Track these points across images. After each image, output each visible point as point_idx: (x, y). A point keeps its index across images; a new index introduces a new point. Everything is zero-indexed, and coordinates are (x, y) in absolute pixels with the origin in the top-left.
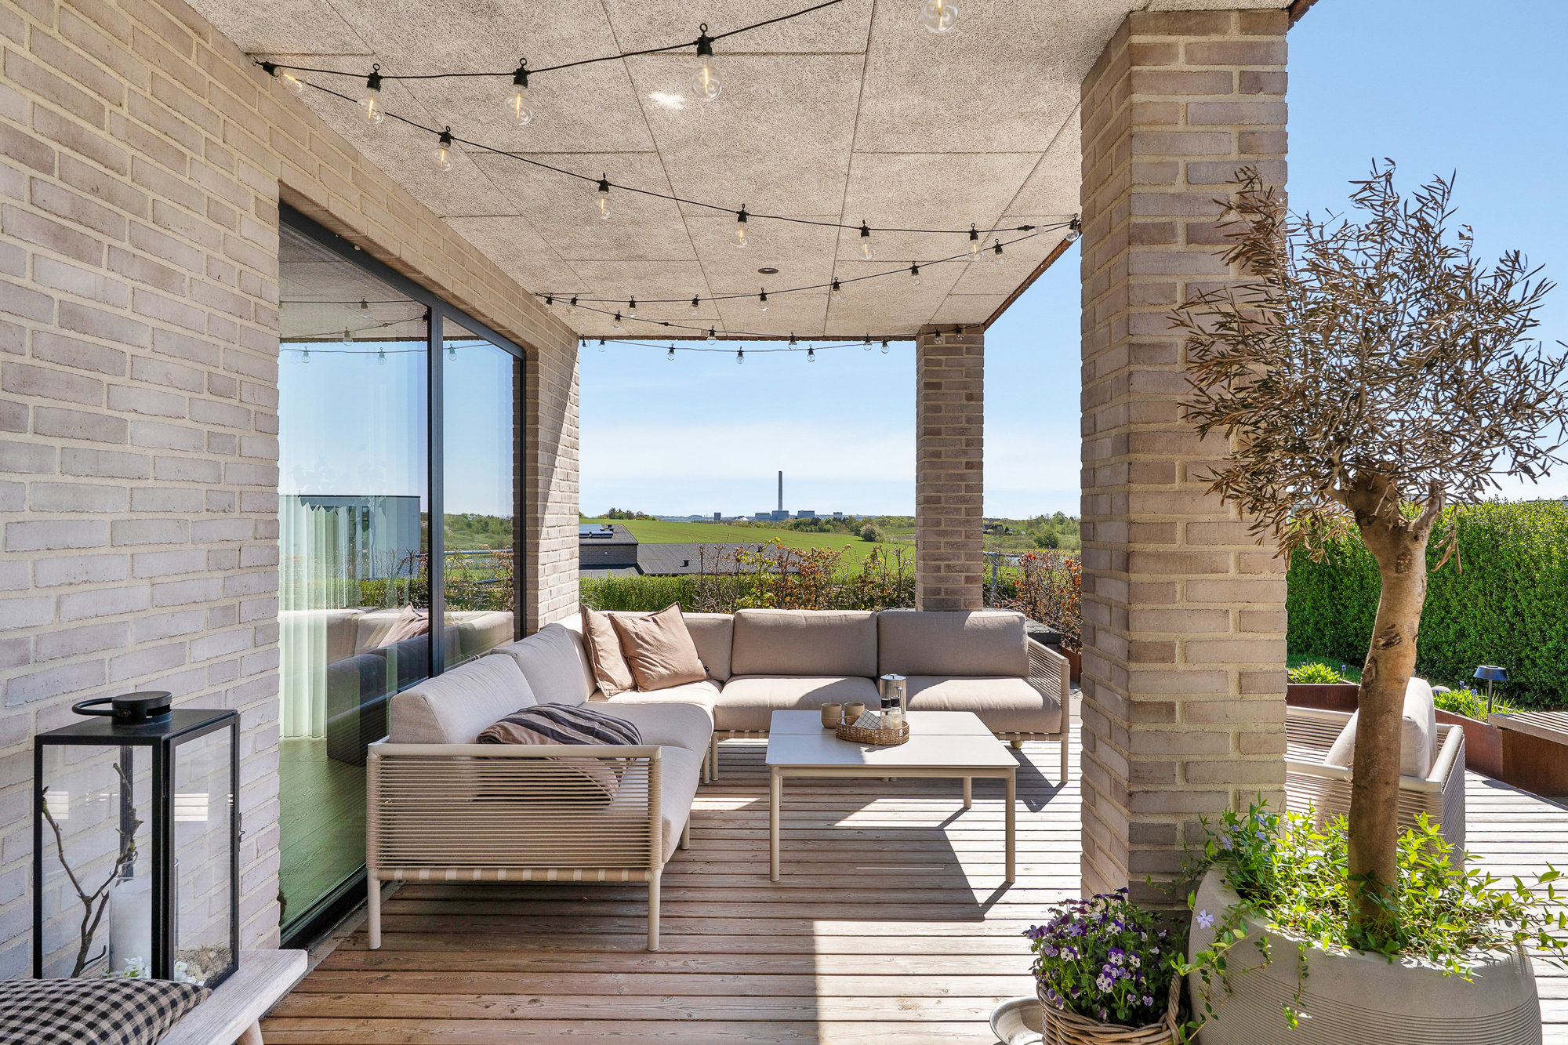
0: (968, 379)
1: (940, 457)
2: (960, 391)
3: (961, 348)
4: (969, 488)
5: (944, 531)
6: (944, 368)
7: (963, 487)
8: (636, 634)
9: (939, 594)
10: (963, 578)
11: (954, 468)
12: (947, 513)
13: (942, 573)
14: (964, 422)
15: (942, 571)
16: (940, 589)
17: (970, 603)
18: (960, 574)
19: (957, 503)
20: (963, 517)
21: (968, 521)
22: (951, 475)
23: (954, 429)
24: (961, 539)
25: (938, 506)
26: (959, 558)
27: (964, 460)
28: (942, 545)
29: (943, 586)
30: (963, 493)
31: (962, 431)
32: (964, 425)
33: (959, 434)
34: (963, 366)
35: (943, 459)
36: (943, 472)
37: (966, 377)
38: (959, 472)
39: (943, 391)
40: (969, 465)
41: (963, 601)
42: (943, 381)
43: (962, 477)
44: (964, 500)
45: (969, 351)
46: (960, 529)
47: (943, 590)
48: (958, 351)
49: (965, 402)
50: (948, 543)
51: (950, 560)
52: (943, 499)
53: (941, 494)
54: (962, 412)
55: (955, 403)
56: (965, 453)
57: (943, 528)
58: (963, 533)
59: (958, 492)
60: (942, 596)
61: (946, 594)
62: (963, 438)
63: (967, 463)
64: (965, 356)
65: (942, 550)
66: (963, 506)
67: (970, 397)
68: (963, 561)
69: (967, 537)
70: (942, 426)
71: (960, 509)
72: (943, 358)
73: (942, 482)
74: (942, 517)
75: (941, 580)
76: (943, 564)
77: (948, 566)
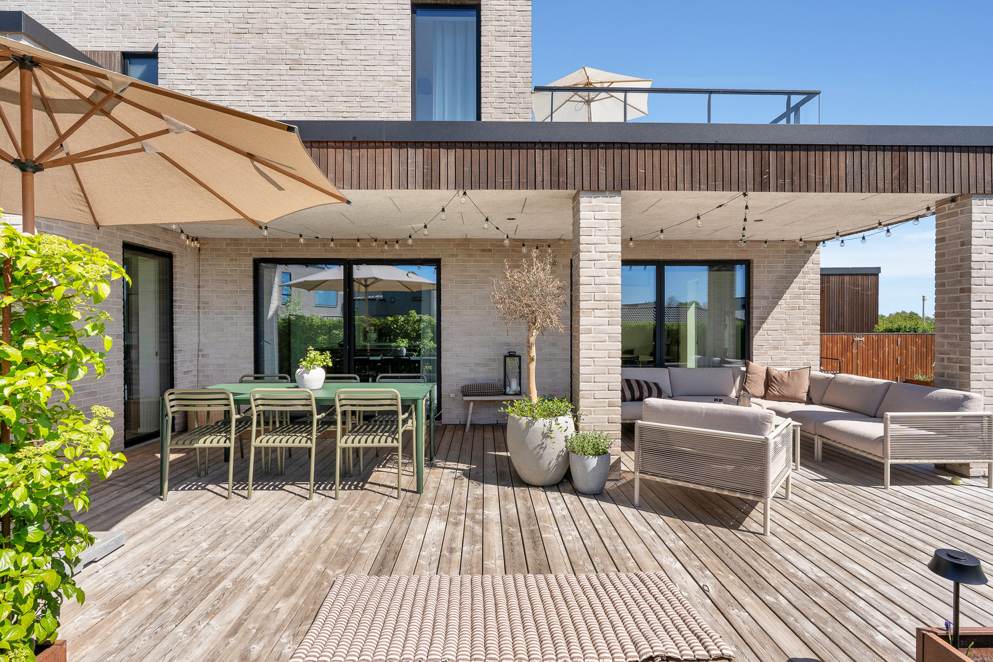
0: (962, 232)
1: (944, 286)
2: (957, 241)
3: (957, 211)
4: (962, 306)
5: (946, 335)
6: (947, 227)
7: (959, 306)
9: (943, 376)
10: (958, 367)
11: (953, 293)
12: (948, 323)
13: (946, 363)
14: (959, 261)
15: (945, 361)
16: (944, 373)
17: (962, 385)
18: (956, 364)
19: (954, 316)
20: (958, 325)
21: (961, 329)
22: (950, 298)
23: (953, 267)
24: (957, 341)
25: (943, 318)
26: (955, 353)
27: (959, 287)
28: (945, 344)
29: (946, 372)
30: (958, 310)
31: (958, 268)
32: (959, 263)
33: (956, 270)
34: (958, 223)
35: (947, 287)
36: (947, 296)
37: (961, 230)
38: (956, 295)
39: (947, 242)
40: (962, 290)
41: (958, 383)
42: (946, 236)
43: (957, 299)
45: (962, 213)
46: (957, 334)
47: (946, 374)
48: (954, 214)
49: (960, 247)
50: (948, 343)
51: (949, 355)
52: (946, 314)
53: (945, 311)
54: (958, 254)
55: (953, 249)
56: (959, 282)
57: (945, 333)
58: (958, 337)
59: (955, 309)
60: (946, 378)
61: (948, 377)
62: (959, 272)
63: (961, 289)
64: (960, 216)
65: (946, 348)
66: (958, 319)
67: (963, 244)
68: (958, 356)
69: (961, 339)
70: (945, 266)
71: (956, 320)
72: (946, 220)
73: (946, 303)
74: (946, 326)
75: (944, 367)
76: (946, 356)
77: (948, 358)
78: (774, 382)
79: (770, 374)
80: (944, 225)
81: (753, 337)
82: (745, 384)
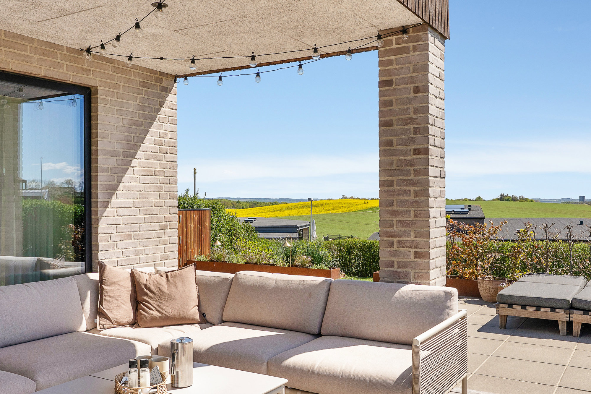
0: (416, 74)
1: (392, 146)
2: (408, 86)
3: (408, 47)
4: (417, 172)
5: (396, 211)
6: (395, 66)
7: (412, 172)
8: (146, 286)
9: (392, 266)
10: (412, 254)
11: (404, 155)
12: (399, 195)
13: (395, 248)
14: (412, 113)
15: (395, 246)
16: (393, 262)
17: (418, 276)
18: (410, 249)
19: (407, 186)
20: (412, 198)
21: (416, 202)
22: (401, 161)
23: (404, 120)
24: (410, 218)
25: (391, 188)
26: (409, 235)
27: (412, 147)
28: (395, 223)
29: (396, 260)
30: (412, 177)
31: (410, 121)
32: (412, 115)
33: (408, 124)
34: (410, 63)
35: (395, 147)
36: (395, 159)
37: (414, 72)
38: (409, 158)
39: (394, 87)
40: (417, 152)
41: (412, 274)
42: (394, 78)
43: (411, 163)
44: (412, 183)
45: (415, 49)
46: (410, 209)
47: (395, 263)
48: (405, 50)
49: (412, 95)
50: (399, 221)
51: (400, 236)
52: (395, 182)
53: (394, 179)
54: (410, 103)
55: (403, 97)
56: (413, 140)
57: (395, 208)
58: (412, 213)
59: (407, 175)
60: (395, 269)
61: (399, 267)
62: (412, 127)
63: (415, 150)
64: (412, 53)
65: (395, 228)
66: (412, 189)
67: (417, 90)
68: (412, 238)
69: (416, 216)
70: (393, 118)
71: (409, 191)
72: (393, 58)
73: (395, 167)
74: (395, 199)
75: (394, 254)
76: (395, 240)
77: (399, 242)
78: (146, 294)
79: (138, 282)
80: (390, 63)
81: (97, 221)
82: (101, 303)
